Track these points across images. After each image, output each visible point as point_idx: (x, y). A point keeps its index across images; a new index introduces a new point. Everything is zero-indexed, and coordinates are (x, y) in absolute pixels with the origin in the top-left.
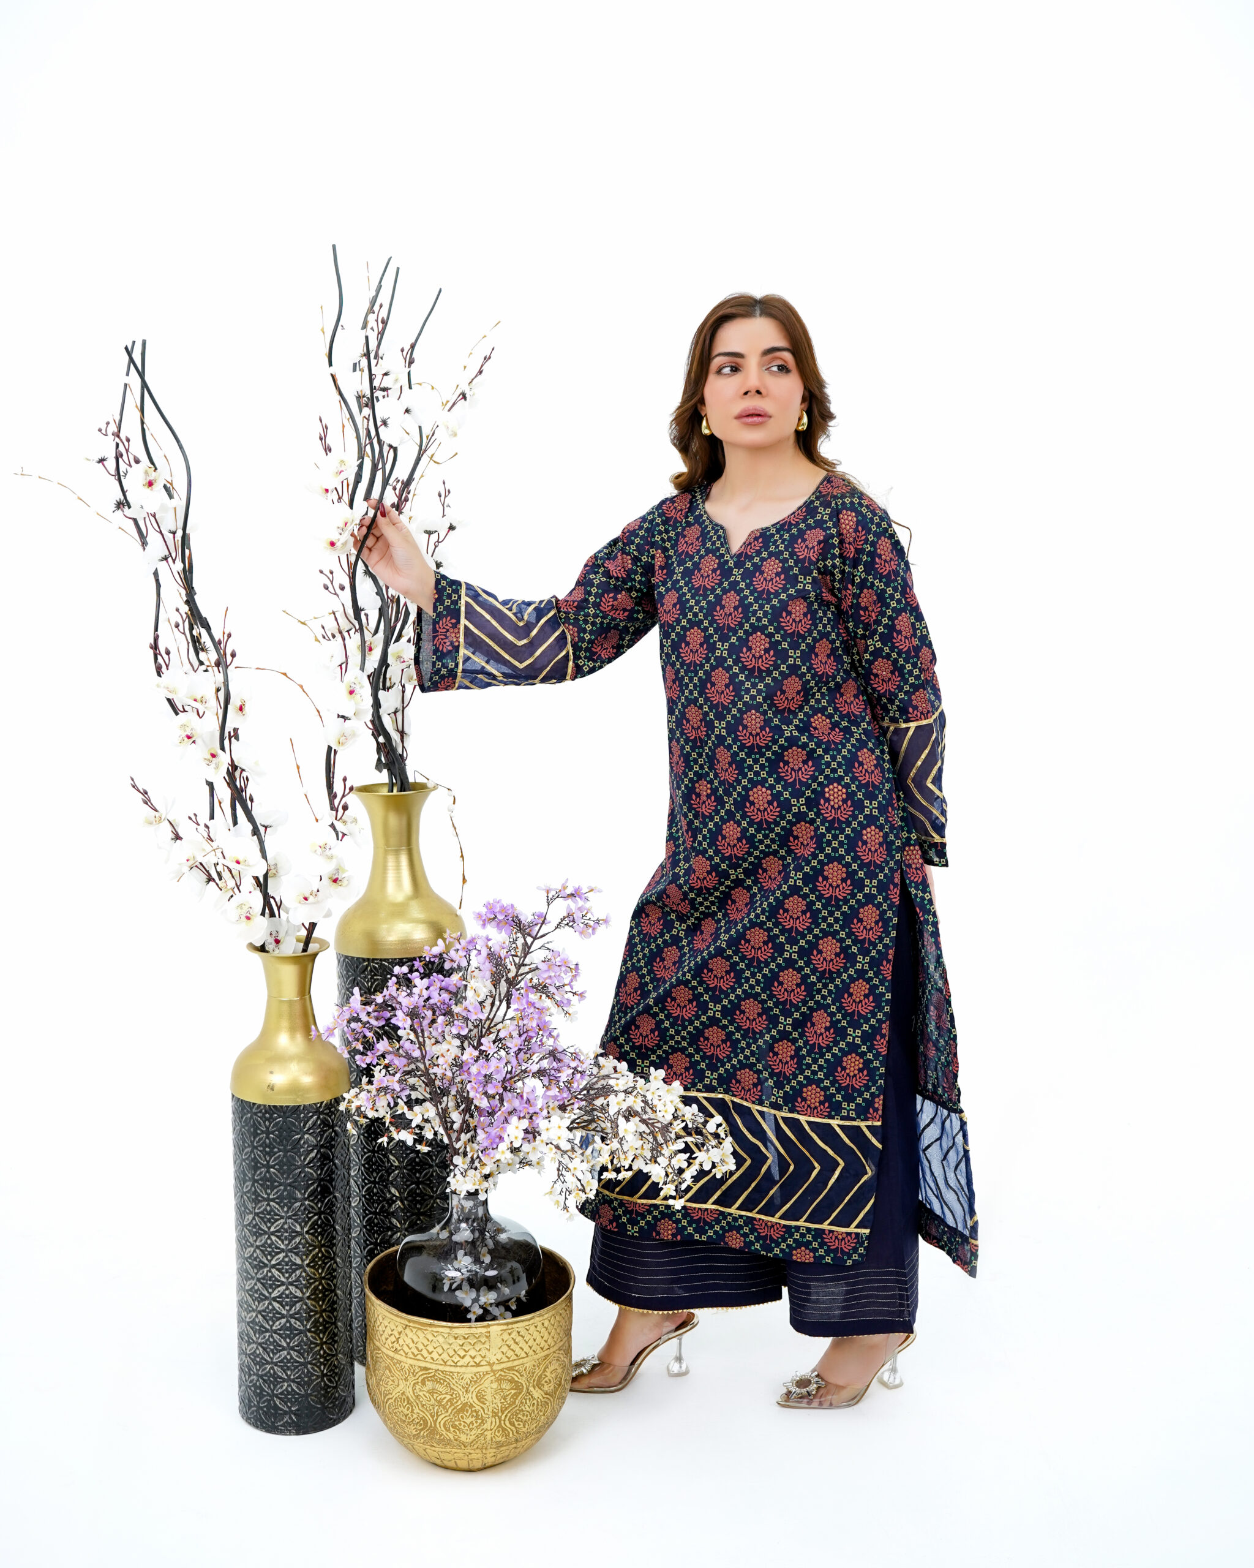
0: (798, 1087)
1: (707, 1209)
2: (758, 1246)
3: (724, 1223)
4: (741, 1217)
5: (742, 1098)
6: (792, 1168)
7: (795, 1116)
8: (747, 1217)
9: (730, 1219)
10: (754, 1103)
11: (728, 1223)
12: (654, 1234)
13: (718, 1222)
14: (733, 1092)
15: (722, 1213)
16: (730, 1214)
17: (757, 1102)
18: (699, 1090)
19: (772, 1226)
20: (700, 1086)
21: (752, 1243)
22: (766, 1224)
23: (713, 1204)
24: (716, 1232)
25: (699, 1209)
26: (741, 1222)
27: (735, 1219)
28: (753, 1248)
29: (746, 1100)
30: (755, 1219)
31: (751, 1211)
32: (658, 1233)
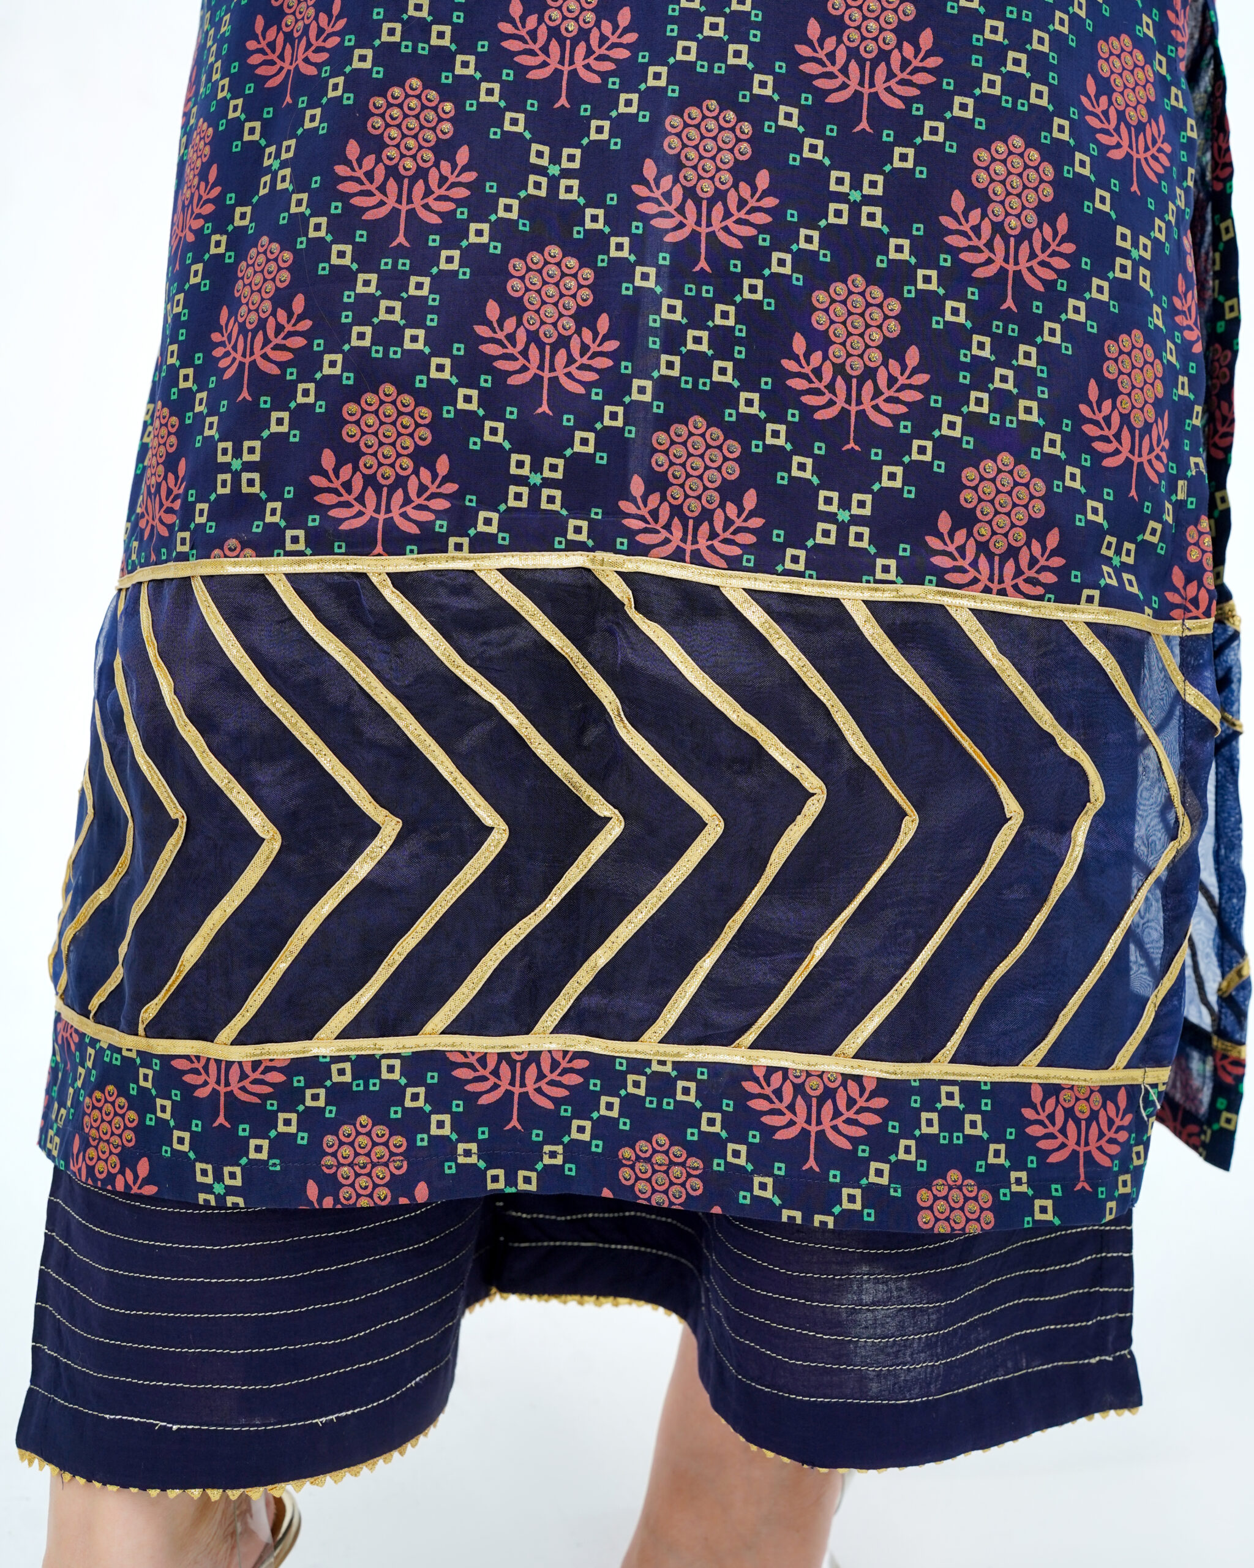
0: (940, 467)
1: (534, 1057)
2: (763, 1187)
3: (609, 1107)
4: (686, 1070)
5: (678, 556)
6: (910, 826)
7: (926, 593)
8: (715, 1068)
9: (636, 1086)
10: (734, 564)
11: (631, 1105)
12: (312, 1190)
13: (583, 1102)
14: (630, 534)
15: (600, 1065)
16: (638, 1065)
17: (749, 560)
18: (483, 544)
19: (829, 1094)
20: (488, 522)
21: (740, 1178)
22: (799, 1089)
23: (558, 1029)
24: (575, 1151)
25: (503, 1057)
26: (687, 1093)
27: (661, 1085)
28: (744, 1198)
29: (698, 559)
30: (747, 1072)
31: (728, 1039)
32: (331, 1184)
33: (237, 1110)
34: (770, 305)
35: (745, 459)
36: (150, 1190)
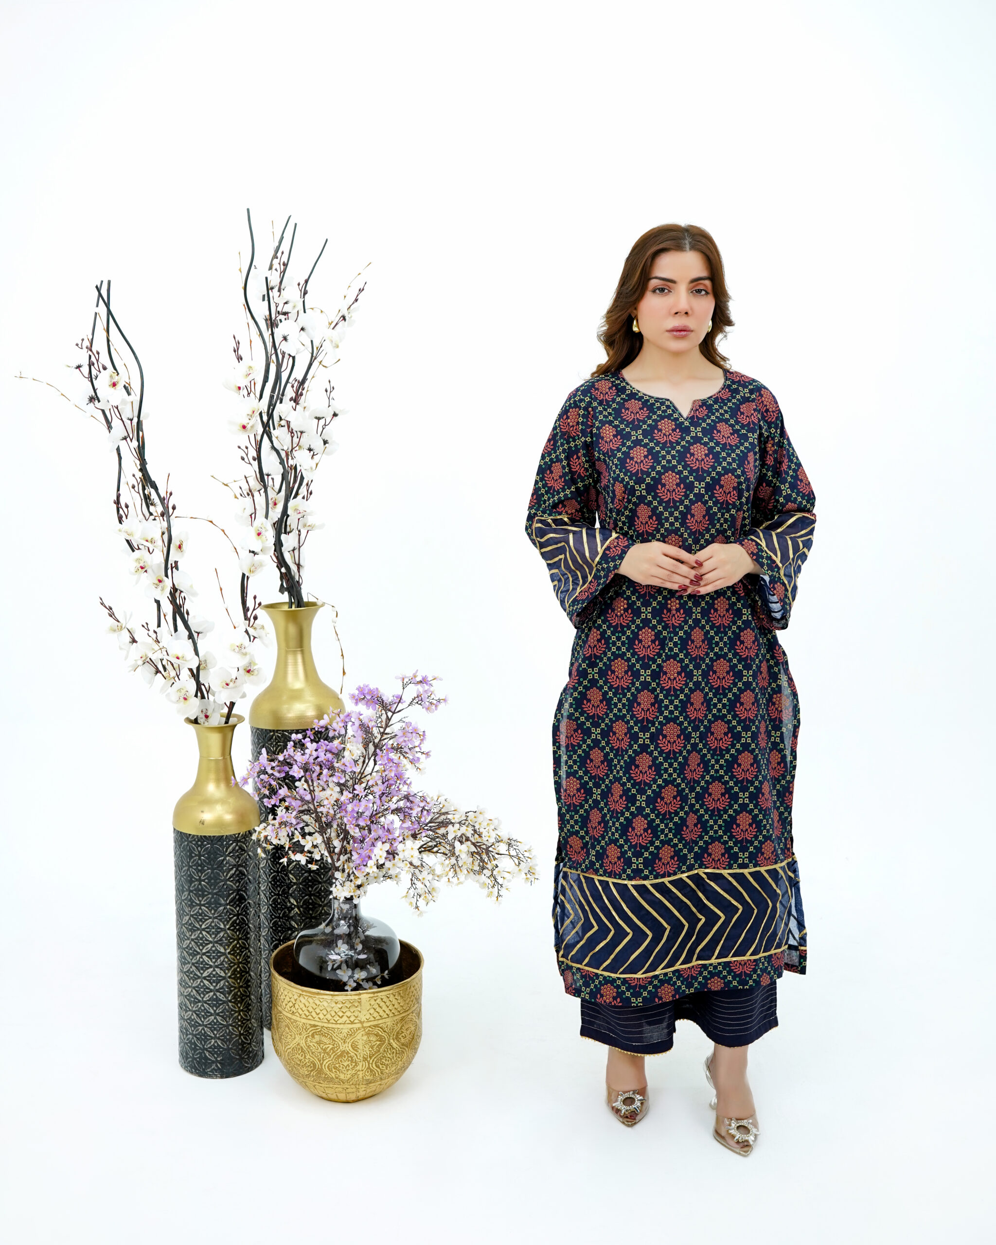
1: (693, 966)
2: (735, 983)
3: (705, 973)
4: (719, 964)
5: (714, 868)
8: (724, 962)
9: (711, 969)
10: (725, 868)
11: (710, 972)
13: (701, 973)
14: (705, 865)
15: (704, 966)
16: (711, 965)
17: (727, 867)
19: (745, 963)
21: (730, 982)
22: (740, 964)
24: (700, 983)
26: (720, 968)
27: (715, 967)
28: (731, 986)
29: (718, 868)
30: (730, 962)
32: (660, 998)
33: (641, 987)
34: (729, 820)
35: (725, 848)
36: (620, 1004)
